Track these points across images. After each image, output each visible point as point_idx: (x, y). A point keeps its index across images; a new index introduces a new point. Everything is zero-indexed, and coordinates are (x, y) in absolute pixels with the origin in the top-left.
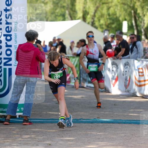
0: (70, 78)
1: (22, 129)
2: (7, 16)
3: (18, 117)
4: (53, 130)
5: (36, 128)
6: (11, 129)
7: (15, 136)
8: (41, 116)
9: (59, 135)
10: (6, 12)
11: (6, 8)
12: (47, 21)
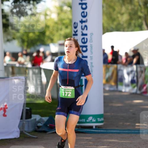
0: (146, 89)
1: (99, 139)
2: (83, 27)
3: (94, 127)
4: (129, 141)
5: (112, 139)
6: (87, 139)
7: (92, 146)
8: (117, 127)
9: (135, 145)
10: (82, 24)
11: (82, 20)
12: (124, 31)
